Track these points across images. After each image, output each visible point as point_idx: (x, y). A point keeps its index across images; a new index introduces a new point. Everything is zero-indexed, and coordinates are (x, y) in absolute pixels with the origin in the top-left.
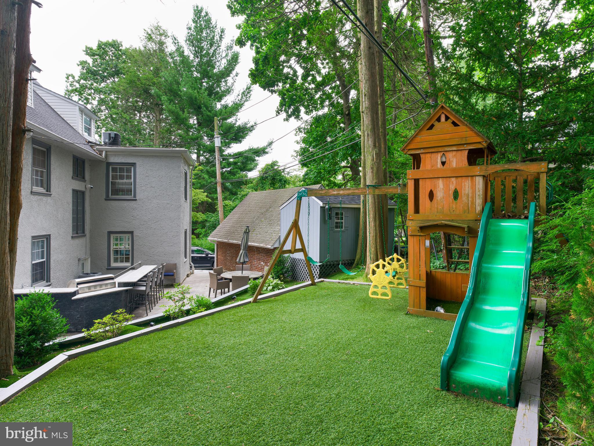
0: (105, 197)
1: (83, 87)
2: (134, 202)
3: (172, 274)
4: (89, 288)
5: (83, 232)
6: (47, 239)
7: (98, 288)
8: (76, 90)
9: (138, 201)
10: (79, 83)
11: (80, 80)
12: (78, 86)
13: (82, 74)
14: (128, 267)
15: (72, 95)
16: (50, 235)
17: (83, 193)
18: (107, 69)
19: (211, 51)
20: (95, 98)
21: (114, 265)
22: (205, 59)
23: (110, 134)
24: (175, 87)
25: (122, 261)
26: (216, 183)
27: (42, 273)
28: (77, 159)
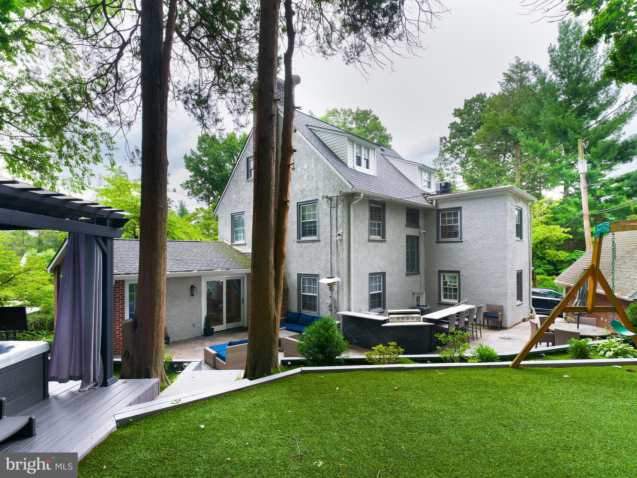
0: (435, 240)
1: (454, 145)
2: (460, 244)
3: (496, 316)
4: (398, 318)
5: (418, 270)
6: (383, 275)
7: (405, 320)
8: (448, 149)
9: (464, 243)
10: (450, 143)
11: (450, 140)
12: (449, 145)
13: (451, 134)
14: (456, 303)
15: (445, 153)
16: (385, 273)
17: (417, 238)
18: (472, 123)
19: (583, 64)
20: (464, 151)
21: (443, 300)
22: (575, 76)
23: (441, 184)
24: (535, 119)
25: (450, 298)
26: (582, 216)
27: (380, 302)
28: (411, 211)
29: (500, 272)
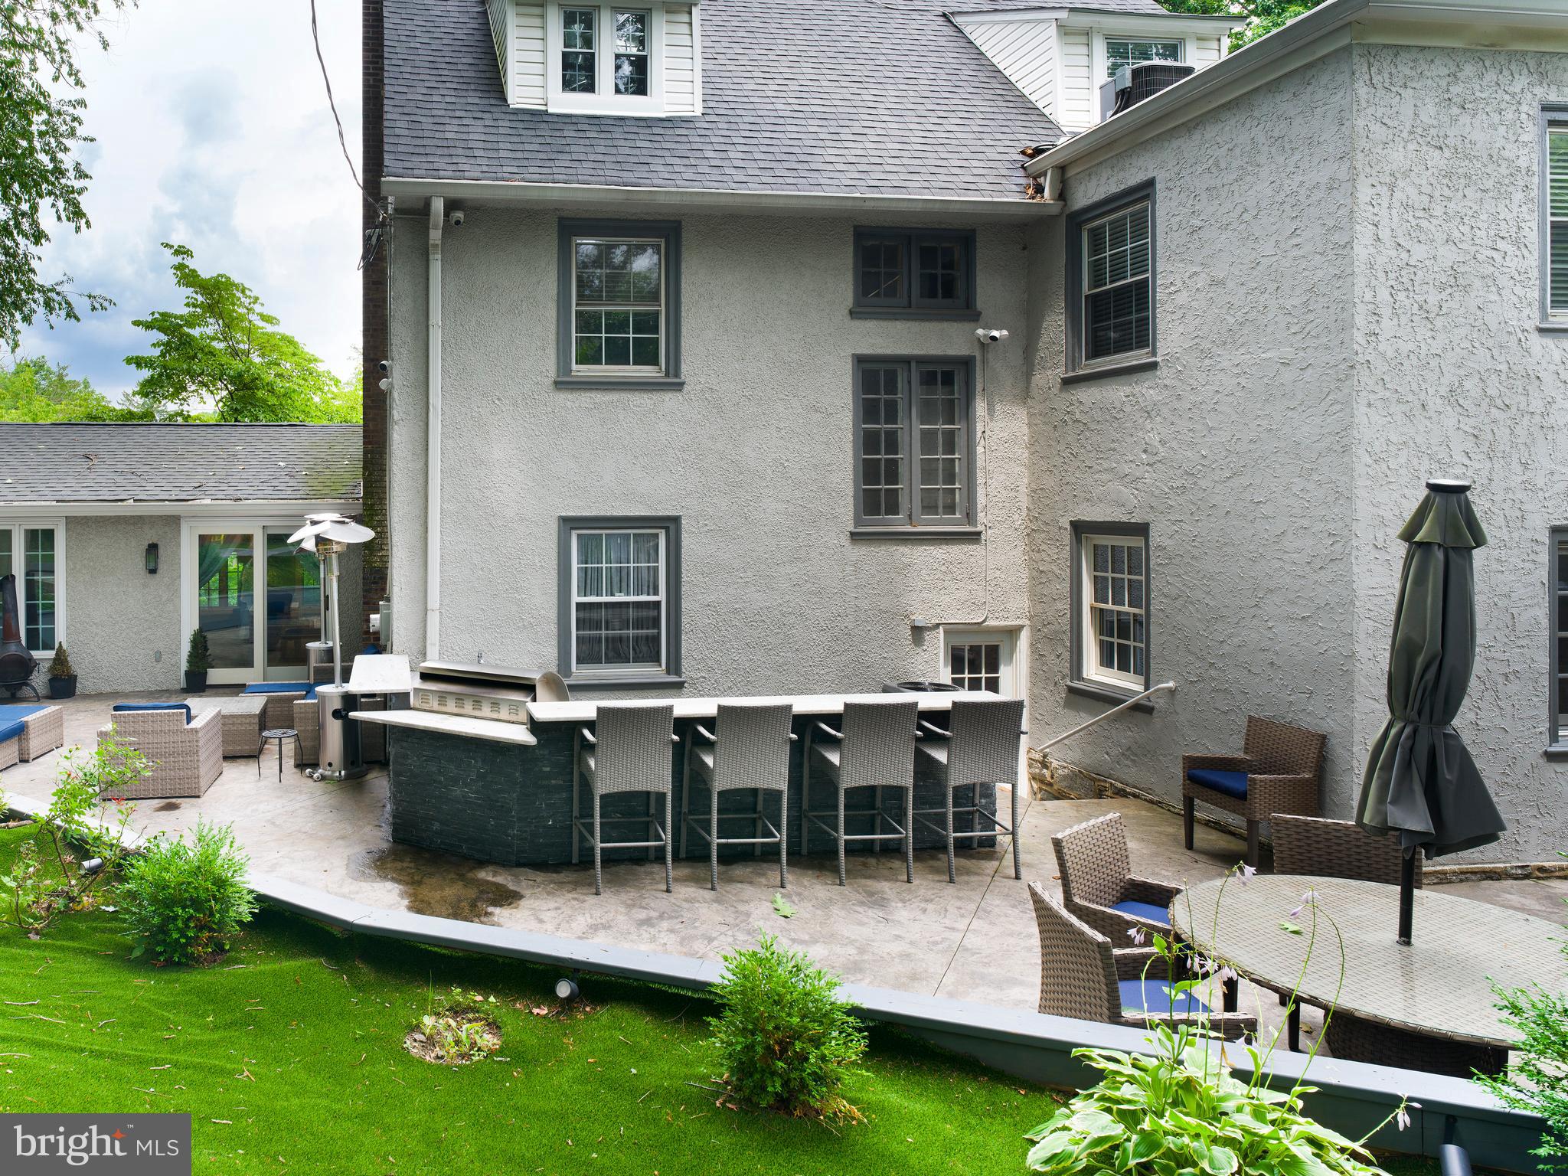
0: (1062, 371)
2: (1149, 378)
6: (666, 530)
7: (468, 709)
9: (1162, 372)
21: (1095, 675)
23: (1115, 81)
25: (1124, 664)
29: (1319, 526)
